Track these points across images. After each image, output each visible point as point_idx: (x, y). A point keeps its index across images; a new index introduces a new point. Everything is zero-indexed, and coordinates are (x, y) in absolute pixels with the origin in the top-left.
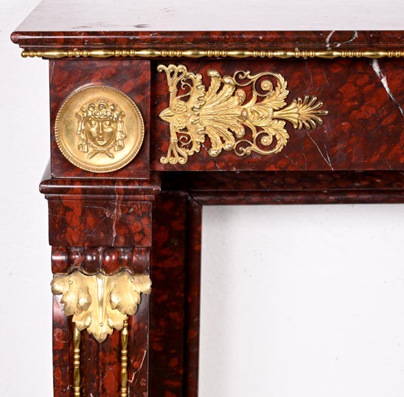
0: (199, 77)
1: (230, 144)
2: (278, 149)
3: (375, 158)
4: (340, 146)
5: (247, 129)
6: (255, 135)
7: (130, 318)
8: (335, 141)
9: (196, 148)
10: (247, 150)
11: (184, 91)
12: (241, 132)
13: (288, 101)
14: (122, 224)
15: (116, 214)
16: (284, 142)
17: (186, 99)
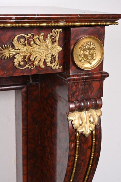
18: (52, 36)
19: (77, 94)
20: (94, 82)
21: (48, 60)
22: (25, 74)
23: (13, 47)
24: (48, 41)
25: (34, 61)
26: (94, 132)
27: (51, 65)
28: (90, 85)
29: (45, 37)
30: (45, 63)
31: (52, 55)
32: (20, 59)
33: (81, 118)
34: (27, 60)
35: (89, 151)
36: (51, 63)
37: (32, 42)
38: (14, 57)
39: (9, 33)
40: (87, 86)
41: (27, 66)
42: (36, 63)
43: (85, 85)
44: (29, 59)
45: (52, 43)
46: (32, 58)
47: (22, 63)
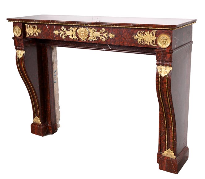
0: (28, 25)
2: (37, 35)
3: (47, 38)
4: (44, 36)
6: (35, 33)
8: (43, 35)
9: (29, 35)
10: (34, 36)
13: (38, 29)
14: (21, 44)
17: (28, 28)
18: (152, 33)
19: (160, 58)
20: (167, 54)
21: (151, 42)
22: (142, 47)
23: (137, 35)
24: (151, 34)
25: (145, 42)
26: (167, 77)
27: (152, 44)
28: (166, 55)
29: (150, 33)
30: (150, 43)
31: (152, 41)
32: (140, 40)
33: (161, 69)
34: (143, 41)
35: (165, 84)
36: (152, 43)
37: (144, 34)
38: (137, 40)
39: (136, 30)
40: (164, 55)
41: (142, 43)
42: (146, 43)
43: (163, 54)
44: (143, 40)
45: (153, 36)
46: (144, 41)
47: (141, 42)
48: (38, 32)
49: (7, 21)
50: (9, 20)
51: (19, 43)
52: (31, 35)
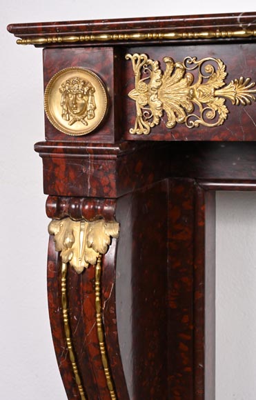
0: (155, 64)
1: (182, 118)
2: (220, 122)
5: (194, 105)
6: (201, 110)
7: (102, 256)
9: (156, 121)
10: (196, 123)
11: (145, 74)
12: (189, 108)
13: (226, 81)
14: (94, 178)
15: (90, 170)
16: (224, 116)
17: (148, 81)
48: (227, 102)
49: (13, 38)
50: (24, 32)
51: (85, 175)
52: (170, 124)
